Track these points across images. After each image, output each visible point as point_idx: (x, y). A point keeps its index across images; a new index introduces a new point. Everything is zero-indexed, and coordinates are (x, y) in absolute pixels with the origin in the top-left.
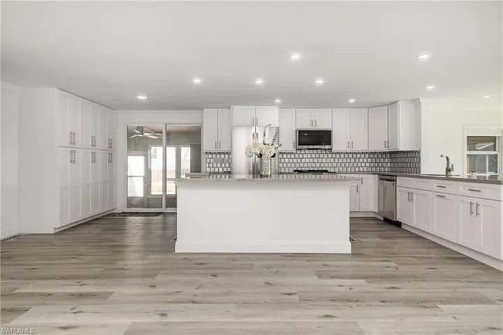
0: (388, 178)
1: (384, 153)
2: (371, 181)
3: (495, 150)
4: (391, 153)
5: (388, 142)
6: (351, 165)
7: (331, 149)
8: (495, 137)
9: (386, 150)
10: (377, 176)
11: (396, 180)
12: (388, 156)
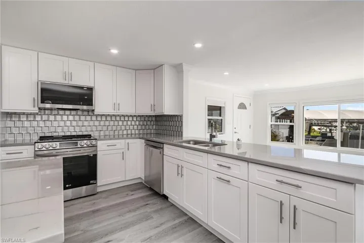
0: (154, 145)
1: (150, 116)
2: (138, 146)
3: (220, 116)
4: (156, 116)
5: (154, 105)
6: (119, 128)
7: (93, 111)
8: (221, 107)
9: (153, 114)
10: (143, 141)
11: (163, 148)
12: (154, 119)
